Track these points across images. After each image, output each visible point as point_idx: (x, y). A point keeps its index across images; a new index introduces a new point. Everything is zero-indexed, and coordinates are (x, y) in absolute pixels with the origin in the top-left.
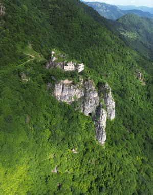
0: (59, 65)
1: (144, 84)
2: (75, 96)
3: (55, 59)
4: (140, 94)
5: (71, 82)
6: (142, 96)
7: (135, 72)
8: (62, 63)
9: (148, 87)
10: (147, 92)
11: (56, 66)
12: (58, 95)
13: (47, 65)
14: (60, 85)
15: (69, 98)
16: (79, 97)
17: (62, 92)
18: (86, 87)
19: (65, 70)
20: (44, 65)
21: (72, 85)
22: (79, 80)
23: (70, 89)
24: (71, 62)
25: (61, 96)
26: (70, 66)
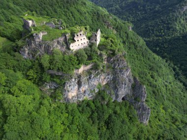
0: (56, 44)
1: (115, 32)
2: (99, 84)
3: (41, 35)
5: (89, 67)
8: (61, 39)
10: (121, 39)
11: (52, 49)
12: (73, 95)
13: (24, 51)
14: (73, 80)
15: (91, 92)
16: (104, 84)
17: (79, 89)
18: (115, 66)
19: (73, 50)
20: (17, 54)
21: (93, 72)
22: (103, 60)
23: (90, 78)
24: (82, 33)
25: (77, 95)
26: (80, 40)
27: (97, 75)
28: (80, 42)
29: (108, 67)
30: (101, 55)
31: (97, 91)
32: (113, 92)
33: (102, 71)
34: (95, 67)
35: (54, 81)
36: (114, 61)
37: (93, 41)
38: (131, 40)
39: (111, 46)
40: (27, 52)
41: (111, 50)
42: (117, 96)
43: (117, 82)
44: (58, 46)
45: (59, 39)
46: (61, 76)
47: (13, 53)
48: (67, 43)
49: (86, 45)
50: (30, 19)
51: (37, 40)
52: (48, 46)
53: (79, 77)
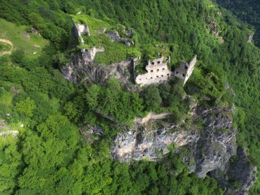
1: (221, 41)
2: (173, 144)
4: (220, 61)
5: (161, 116)
6: (224, 63)
7: (206, 21)
9: (229, 47)
10: (229, 55)
11: (106, 77)
12: (126, 151)
13: (67, 70)
14: (130, 133)
15: (156, 152)
16: (182, 144)
17: (137, 145)
18: (208, 122)
19: (139, 85)
20: (56, 72)
21: (166, 125)
22: (188, 109)
23: (159, 133)
24: (161, 60)
25: (133, 153)
26: (155, 71)
27: (173, 131)
28: (155, 74)
29: (195, 122)
30: (187, 101)
31: (166, 152)
32: (193, 160)
33: (183, 126)
34: (172, 119)
35: (100, 126)
36: (210, 114)
37: (179, 76)
38: (246, 60)
39: (211, 89)
40: (70, 72)
41: (208, 95)
42: (199, 169)
43: (204, 148)
44: (118, 73)
45: (121, 64)
46: (112, 122)
47: (51, 69)
48: (133, 72)
49: (165, 78)
50: (82, 23)
51: (86, 59)
52: (102, 72)
53: (141, 128)
